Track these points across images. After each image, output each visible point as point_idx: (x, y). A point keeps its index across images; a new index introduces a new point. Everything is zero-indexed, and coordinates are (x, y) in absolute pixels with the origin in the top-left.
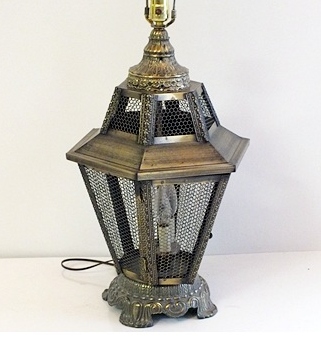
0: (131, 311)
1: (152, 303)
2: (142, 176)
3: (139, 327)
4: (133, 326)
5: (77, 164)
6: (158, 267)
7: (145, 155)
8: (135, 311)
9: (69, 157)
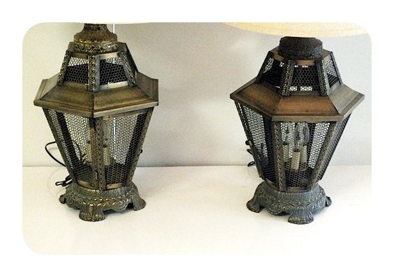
0: (87, 210)
1: (102, 202)
2: (97, 114)
3: (95, 221)
4: (91, 221)
5: (41, 108)
6: (106, 176)
7: (96, 99)
8: (90, 210)
9: (36, 104)
